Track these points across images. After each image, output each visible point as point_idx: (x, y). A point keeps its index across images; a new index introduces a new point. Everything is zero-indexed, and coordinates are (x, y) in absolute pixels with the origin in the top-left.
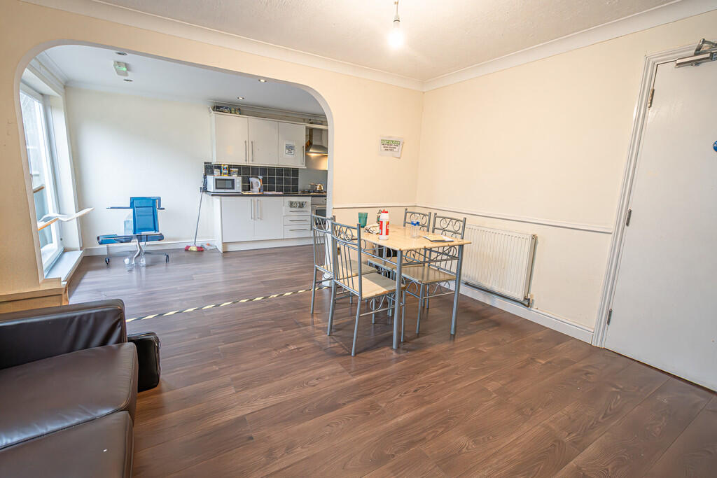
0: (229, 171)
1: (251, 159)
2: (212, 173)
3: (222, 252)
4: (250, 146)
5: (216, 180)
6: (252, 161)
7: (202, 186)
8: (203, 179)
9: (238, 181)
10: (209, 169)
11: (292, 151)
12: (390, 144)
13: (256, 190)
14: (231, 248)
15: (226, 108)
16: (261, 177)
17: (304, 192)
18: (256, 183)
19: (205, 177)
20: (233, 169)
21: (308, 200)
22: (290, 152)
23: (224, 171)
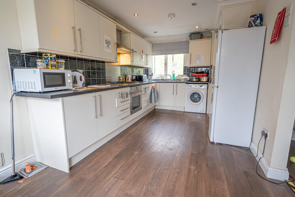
4: (77, 35)
5: (44, 74)
6: (81, 51)
9: (68, 76)
11: (110, 46)
20: (59, 61)
23: (52, 62)
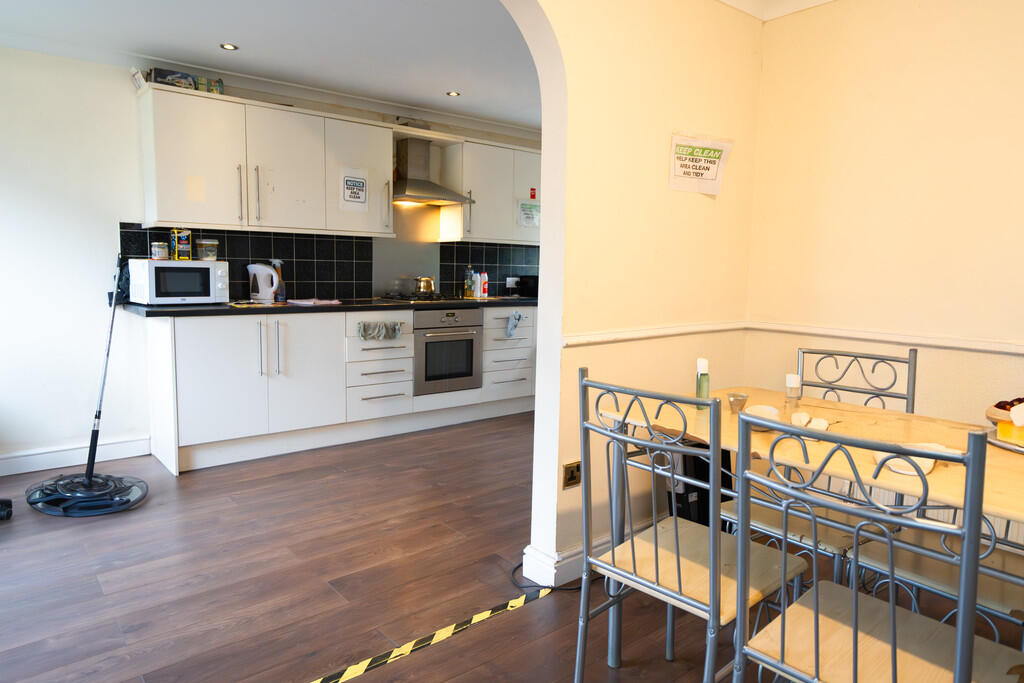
0: (195, 247)
1: (253, 214)
2: (144, 253)
3: (174, 471)
4: (252, 181)
5: (158, 270)
6: (258, 218)
7: (114, 290)
8: (117, 271)
9: (220, 274)
10: (135, 241)
11: (361, 194)
12: (698, 161)
13: (266, 295)
14: (203, 460)
15: (185, 76)
16: (277, 262)
17: (387, 296)
18: (266, 276)
19: (123, 264)
20: (204, 242)
21: (405, 317)
22: (355, 195)
23: (181, 246)
